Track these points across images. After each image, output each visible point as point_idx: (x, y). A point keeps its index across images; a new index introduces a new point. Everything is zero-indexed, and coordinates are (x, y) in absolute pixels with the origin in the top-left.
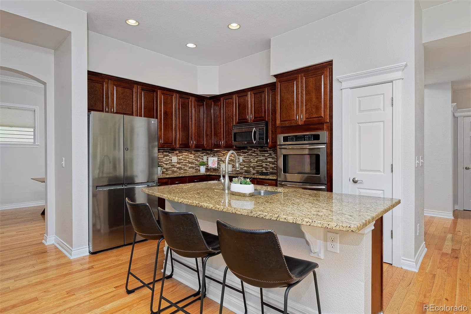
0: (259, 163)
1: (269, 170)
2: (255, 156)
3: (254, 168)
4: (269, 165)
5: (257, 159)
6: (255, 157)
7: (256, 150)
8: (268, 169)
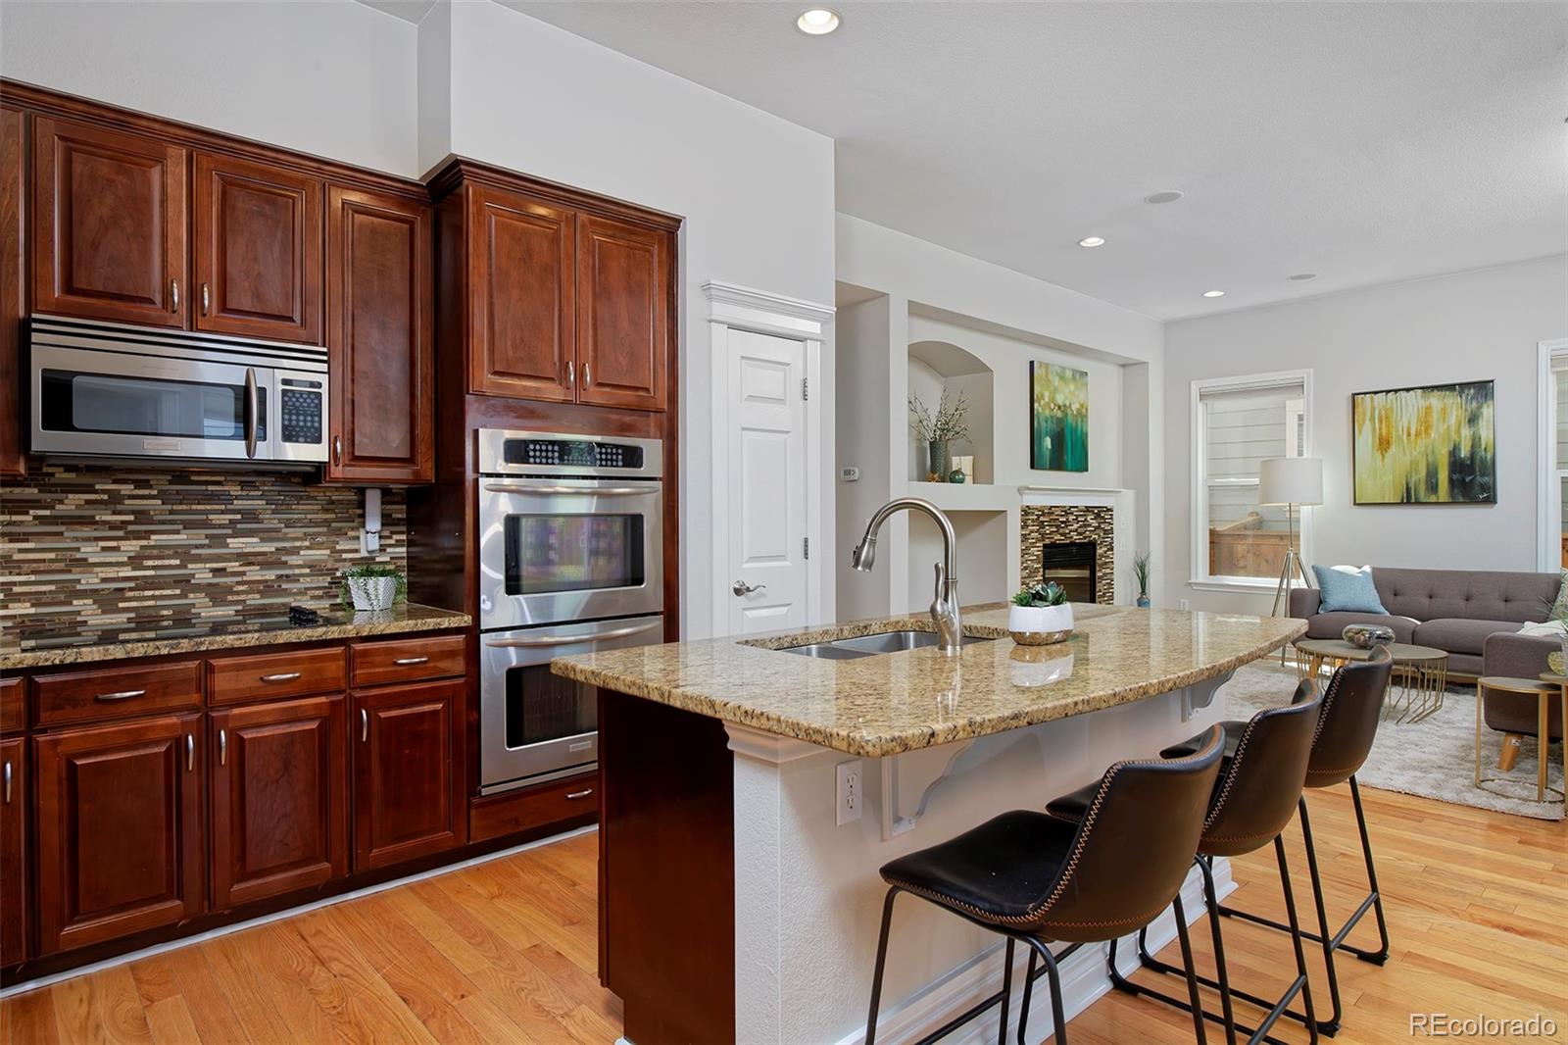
0: (154, 568)
1: (242, 597)
2: (113, 526)
3: (107, 601)
4: (243, 573)
5: (144, 543)
6: (121, 533)
7: (126, 489)
8: (238, 593)
